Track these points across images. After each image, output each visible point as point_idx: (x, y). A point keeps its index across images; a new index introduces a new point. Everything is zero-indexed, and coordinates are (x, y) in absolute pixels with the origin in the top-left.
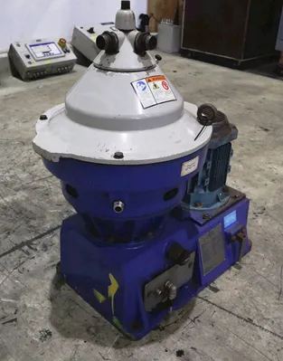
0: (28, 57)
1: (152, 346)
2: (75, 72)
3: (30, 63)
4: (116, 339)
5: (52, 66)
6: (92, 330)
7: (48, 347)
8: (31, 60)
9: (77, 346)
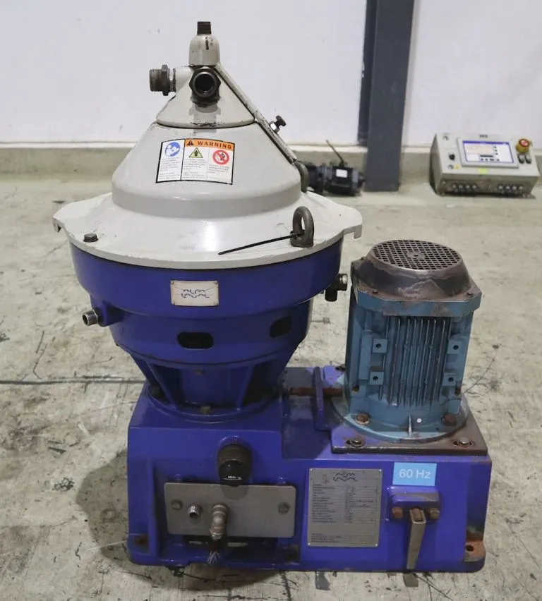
0: (452, 157)
1: (140, 583)
2: (533, 197)
3: (451, 167)
4: (118, 542)
5: (489, 179)
6: (110, 514)
7: (49, 498)
8: (456, 163)
9: (74, 518)
